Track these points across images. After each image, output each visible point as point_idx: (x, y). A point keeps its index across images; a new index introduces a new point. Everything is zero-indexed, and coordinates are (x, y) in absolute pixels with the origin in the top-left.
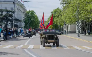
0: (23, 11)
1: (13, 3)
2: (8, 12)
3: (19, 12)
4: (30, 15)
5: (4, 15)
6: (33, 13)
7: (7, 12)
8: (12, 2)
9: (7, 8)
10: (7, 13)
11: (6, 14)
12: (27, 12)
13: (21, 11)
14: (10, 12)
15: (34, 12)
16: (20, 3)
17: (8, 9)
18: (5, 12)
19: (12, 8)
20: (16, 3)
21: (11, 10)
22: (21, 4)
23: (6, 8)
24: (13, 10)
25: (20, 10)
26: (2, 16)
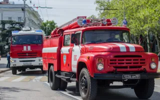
1: (23, 10)
2: (14, 25)
3: (31, 24)
4: (48, 28)
5: (8, 29)
6: (53, 24)
7: (12, 24)
8: (21, 9)
9: (11, 18)
10: (11, 26)
11: (11, 28)
12: (44, 23)
13: (34, 22)
14: (17, 25)
15: (55, 24)
16: (32, 10)
17: (13, 19)
18: (8, 25)
19: (20, 18)
20: (26, 9)
21: (17, 21)
22: (34, 11)
23: (9, 18)
24: (23, 22)
26: (5, 32)
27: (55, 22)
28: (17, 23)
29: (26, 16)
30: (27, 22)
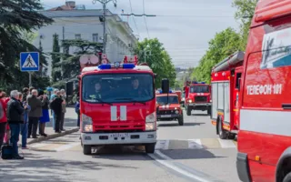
0: (127, 42)
1: (101, 20)
2: (85, 48)
3: (116, 45)
4: (148, 53)
5: (75, 55)
6: (155, 45)
7: (82, 47)
8: (98, 18)
9: (79, 35)
10: (81, 50)
11: (80, 53)
12: (139, 44)
13: (122, 42)
14: (91, 47)
15: (159, 45)
16: (118, 19)
17: (83, 38)
18: (75, 48)
19: (95, 35)
20: (107, 18)
21: (91, 41)
22: (121, 21)
23: (77, 35)
24: (101, 41)
25: (119, 40)
26: (69, 60)
27: (160, 41)
28: (91, 44)
29: (108, 31)
30: (110, 42)
